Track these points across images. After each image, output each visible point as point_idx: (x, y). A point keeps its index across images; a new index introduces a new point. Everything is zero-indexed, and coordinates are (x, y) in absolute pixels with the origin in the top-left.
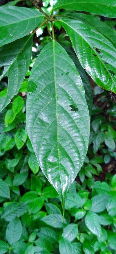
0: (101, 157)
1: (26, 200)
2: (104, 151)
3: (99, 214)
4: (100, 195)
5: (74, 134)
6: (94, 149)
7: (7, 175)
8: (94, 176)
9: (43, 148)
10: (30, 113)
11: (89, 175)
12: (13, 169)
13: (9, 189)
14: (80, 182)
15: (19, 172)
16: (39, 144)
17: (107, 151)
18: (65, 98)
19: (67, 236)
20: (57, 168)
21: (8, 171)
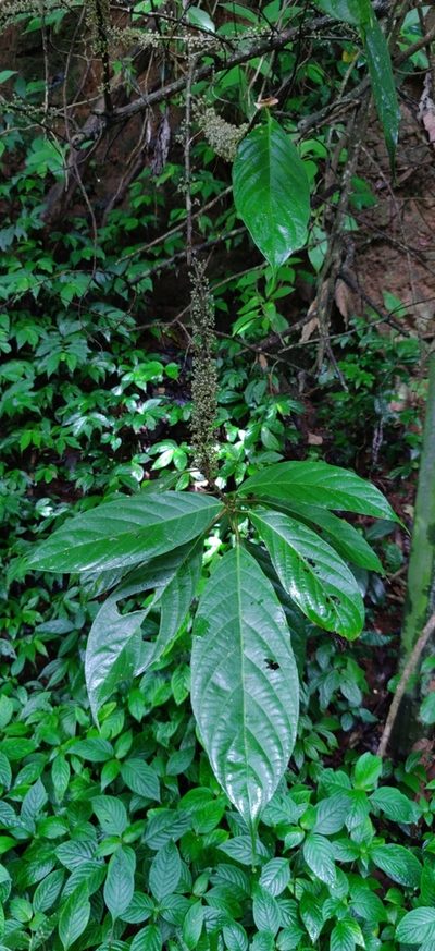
0: (335, 717)
1: (190, 805)
2: (342, 706)
3: (331, 838)
4: (333, 797)
5: (272, 711)
6: (321, 702)
7: (155, 754)
8: (322, 756)
9: (218, 736)
10: (197, 674)
11: (313, 754)
12: (168, 742)
13: (158, 782)
14: (296, 768)
15: (177, 748)
16: (212, 729)
17: (347, 706)
18: (257, 645)
19: (268, 884)
20: (242, 774)
21: (158, 746)
